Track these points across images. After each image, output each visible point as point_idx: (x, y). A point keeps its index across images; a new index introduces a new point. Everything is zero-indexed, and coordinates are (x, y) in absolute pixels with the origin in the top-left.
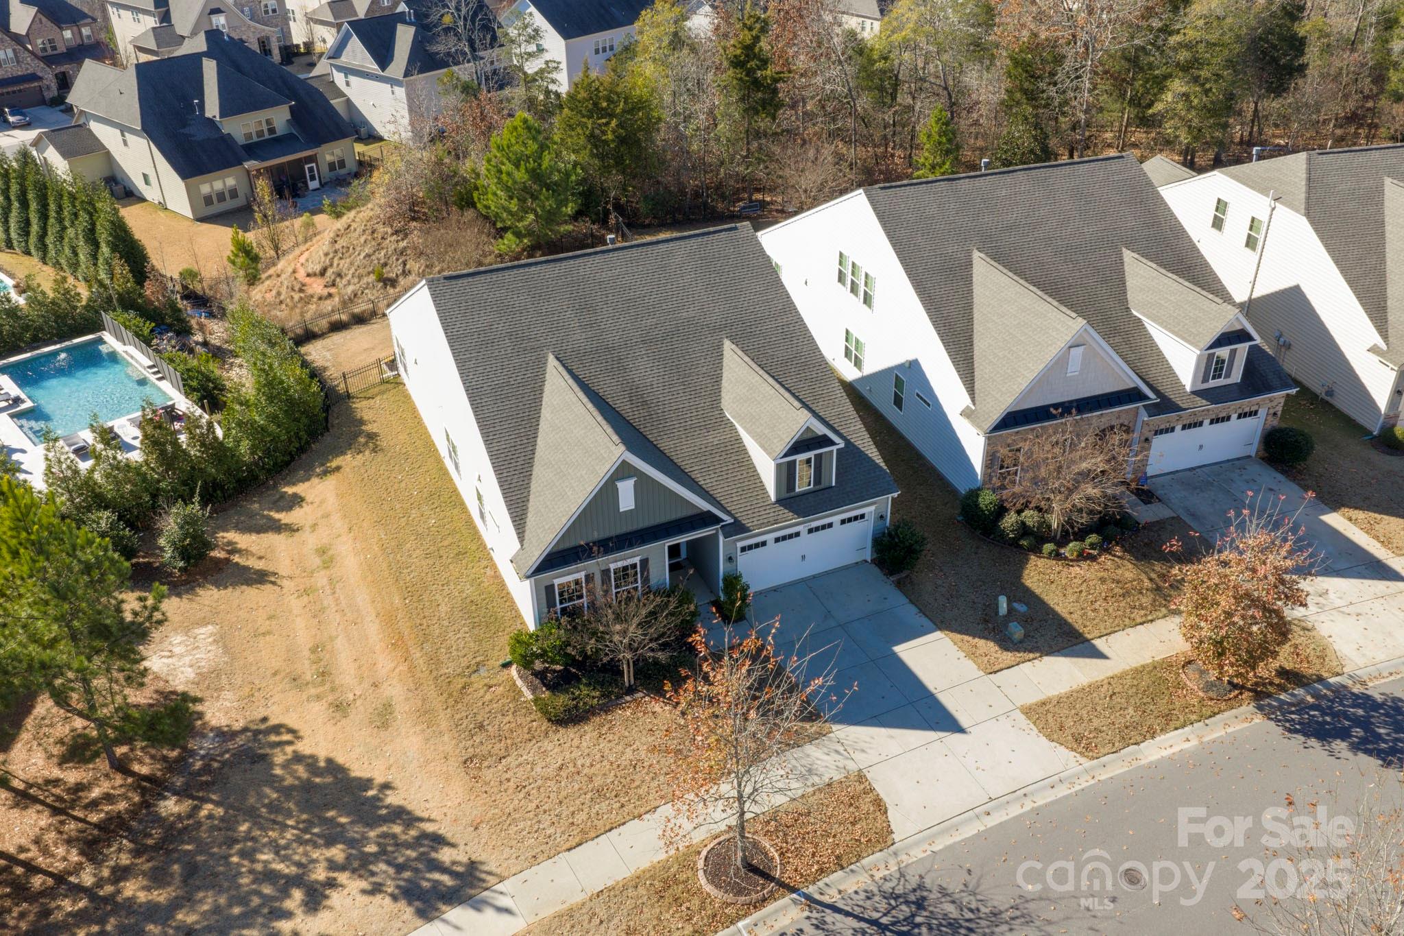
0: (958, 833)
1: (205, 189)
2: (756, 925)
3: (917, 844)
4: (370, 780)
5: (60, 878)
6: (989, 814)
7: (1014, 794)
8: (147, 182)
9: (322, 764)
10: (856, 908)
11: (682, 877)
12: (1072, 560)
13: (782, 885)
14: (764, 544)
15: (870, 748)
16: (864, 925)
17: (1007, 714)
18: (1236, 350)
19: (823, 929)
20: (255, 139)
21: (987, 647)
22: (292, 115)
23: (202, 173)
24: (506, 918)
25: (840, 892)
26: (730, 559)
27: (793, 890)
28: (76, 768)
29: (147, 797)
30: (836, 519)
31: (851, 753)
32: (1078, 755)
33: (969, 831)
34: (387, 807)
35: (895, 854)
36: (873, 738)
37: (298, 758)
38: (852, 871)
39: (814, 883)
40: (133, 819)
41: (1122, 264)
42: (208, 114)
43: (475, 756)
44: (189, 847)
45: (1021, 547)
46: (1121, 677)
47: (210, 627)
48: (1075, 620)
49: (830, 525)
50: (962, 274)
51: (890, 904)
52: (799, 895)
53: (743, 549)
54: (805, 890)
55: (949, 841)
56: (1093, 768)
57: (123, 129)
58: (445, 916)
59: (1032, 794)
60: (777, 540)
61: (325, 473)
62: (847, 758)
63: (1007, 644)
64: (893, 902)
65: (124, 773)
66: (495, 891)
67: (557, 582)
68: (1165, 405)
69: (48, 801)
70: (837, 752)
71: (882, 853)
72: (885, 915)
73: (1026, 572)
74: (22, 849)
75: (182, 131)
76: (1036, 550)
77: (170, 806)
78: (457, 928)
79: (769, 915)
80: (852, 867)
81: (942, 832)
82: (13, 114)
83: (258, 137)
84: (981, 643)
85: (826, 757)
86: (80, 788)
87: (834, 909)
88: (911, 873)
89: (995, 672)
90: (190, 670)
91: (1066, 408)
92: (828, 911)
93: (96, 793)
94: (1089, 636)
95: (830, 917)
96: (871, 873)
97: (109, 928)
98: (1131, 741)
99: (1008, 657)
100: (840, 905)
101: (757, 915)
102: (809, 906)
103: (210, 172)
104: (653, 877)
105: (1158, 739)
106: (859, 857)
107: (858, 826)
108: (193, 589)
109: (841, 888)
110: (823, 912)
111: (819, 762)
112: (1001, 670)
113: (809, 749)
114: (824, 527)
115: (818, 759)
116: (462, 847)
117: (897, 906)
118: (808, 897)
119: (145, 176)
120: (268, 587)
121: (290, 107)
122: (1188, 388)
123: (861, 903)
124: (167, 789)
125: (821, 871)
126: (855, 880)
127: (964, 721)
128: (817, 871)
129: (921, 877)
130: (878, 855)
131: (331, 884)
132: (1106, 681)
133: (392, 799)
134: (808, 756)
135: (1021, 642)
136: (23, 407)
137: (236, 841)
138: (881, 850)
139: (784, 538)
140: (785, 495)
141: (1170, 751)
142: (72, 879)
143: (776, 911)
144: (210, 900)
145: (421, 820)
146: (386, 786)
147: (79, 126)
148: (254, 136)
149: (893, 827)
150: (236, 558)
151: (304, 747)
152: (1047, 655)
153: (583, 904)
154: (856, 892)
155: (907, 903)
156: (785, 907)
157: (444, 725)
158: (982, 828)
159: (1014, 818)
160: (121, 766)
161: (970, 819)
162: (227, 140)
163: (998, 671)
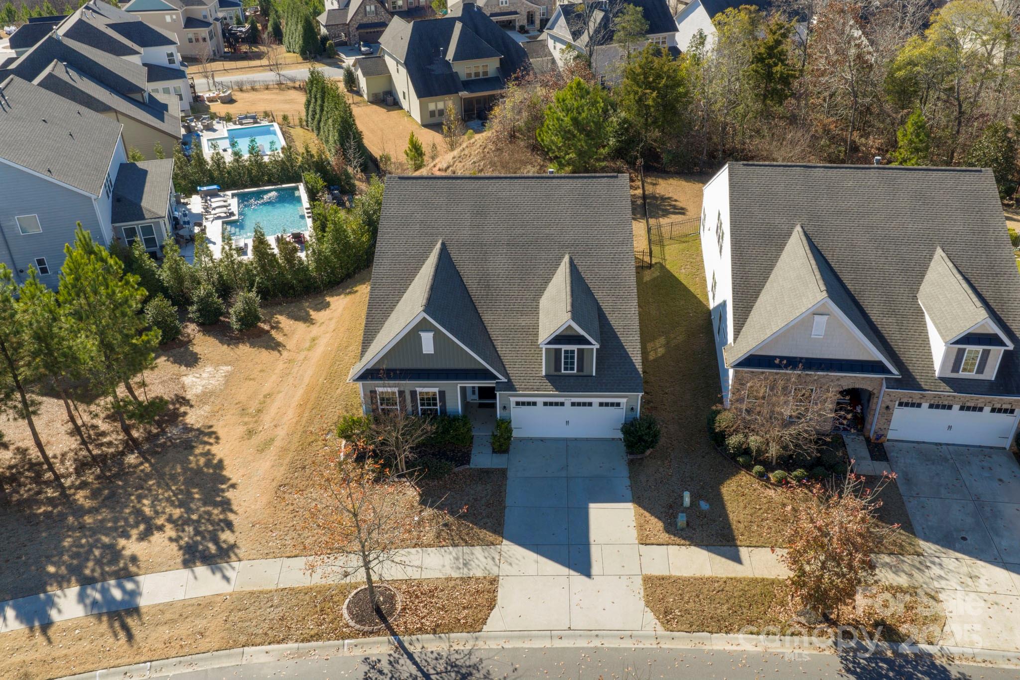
0: (529, 642)
1: (432, 107)
2: (356, 646)
3: (495, 638)
4: (229, 479)
5: (57, 477)
6: (561, 638)
7: (589, 632)
8: (404, 98)
9: (215, 461)
10: (423, 661)
11: (336, 599)
12: (772, 484)
13: (390, 628)
14: (534, 404)
15: (517, 564)
16: (419, 674)
17: (630, 576)
18: (989, 351)
19: (393, 666)
20: (473, 77)
21: (656, 525)
22: (501, 64)
23: (432, 95)
24: (224, 583)
25: (423, 647)
26: (505, 407)
27: (394, 634)
28: (109, 423)
29: (126, 450)
30: (596, 401)
31: (502, 562)
32: (659, 623)
33: (537, 644)
34: (223, 497)
35: (477, 638)
36: (524, 558)
37: (208, 453)
38: (440, 637)
39: (410, 635)
40: (111, 459)
41: (930, 259)
42: (447, 58)
43: (287, 484)
44: (120, 483)
45: (737, 462)
46: (739, 581)
47: (229, 367)
48: (738, 528)
49: (590, 404)
50: (778, 242)
51: (446, 668)
52: (395, 639)
53: (518, 404)
54: (401, 638)
55: (518, 644)
56: (663, 637)
57: (398, 62)
58: (195, 569)
59: (603, 637)
60: (545, 404)
61: (350, 293)
62: (496, 565)
63: (671, 528)
64: (449, 668)
65: (126, 433)
66: (231, 566)
67: (379, 390)
68: (907, 381)
69: (85, 436)
70: (493, 559)
71: (469, 634)
72: (437, 674)
73: (728, 482)
74: (55, 457)
75: (429, 67)
76: (748, 468)
77: (132, 459)
78: (196, 578)
79: (367, 643)
80: (443, 635)
81: (519, 637)
82: (364, 46)
83: (475, 76)
84: (653, 520)
85: (483, 560)
86: (104, 434)
87: (410, 656)
88: (477, 656)
89: (646, 544)
90: (201, 388)
91: (792, 362)
92: (405, 656)
93: (105, 440)
94: (738, 543)
95: (404, 660)
96: (452, 644)
97: (55, 511)
98: (707, 629)
99: (665, 537)
100: (415, 656)
101: (361, 640)
102: (397, 648)
103: (436, 95)
104: (319, 592)
105: (731, 635)
106: (451, 631)
107: (466, 611)
108: (238, 343)
109: (426, 646)
110: (402, 655)
111: (476, 561)
112: (653, 544)
113: (478, 550)
114: (584, 404)
115: (477, 558)
116: (237, 534)
117: (450, 672)
118: (401, 644)
119: (404, 93)
120: (276, 353)
121: (501, 59)
122: (937, 374)
123: (429, 660)
124: (137, 449)
125: (420, 629)
126: (438, 644)
127: (595, 569)
128: (417, 628)
129: (481, 660)
130: (464, 634)
131: (161, 528)
132: (724, 580)
133: (229, 494)
134: (472, 554)
135: (682, 530)
136: (233, 218)
137: (142, 488)
138: (468, 632)
139: (551, 404)
140: (553, 372)
141: (734, 648)
142: (63, 480)
143: (374, 643)
144: (104, 514)
145: (232, 511)
146: (233, 486)
147: (380, 57)
148: (473, 76)
149: (488, 621)
150: (273, 332)
151: (215, 449)
152: (695, 546)
153: (271, 591)
154: (432, 652)
155: (458, 672)
156: (381, 643)
157: (287, 460)
158: (549, 646)
159: (576, 648)
160: (127, 430)
161: (545, 637)
162: (454, 76)
163: (649, 544)
